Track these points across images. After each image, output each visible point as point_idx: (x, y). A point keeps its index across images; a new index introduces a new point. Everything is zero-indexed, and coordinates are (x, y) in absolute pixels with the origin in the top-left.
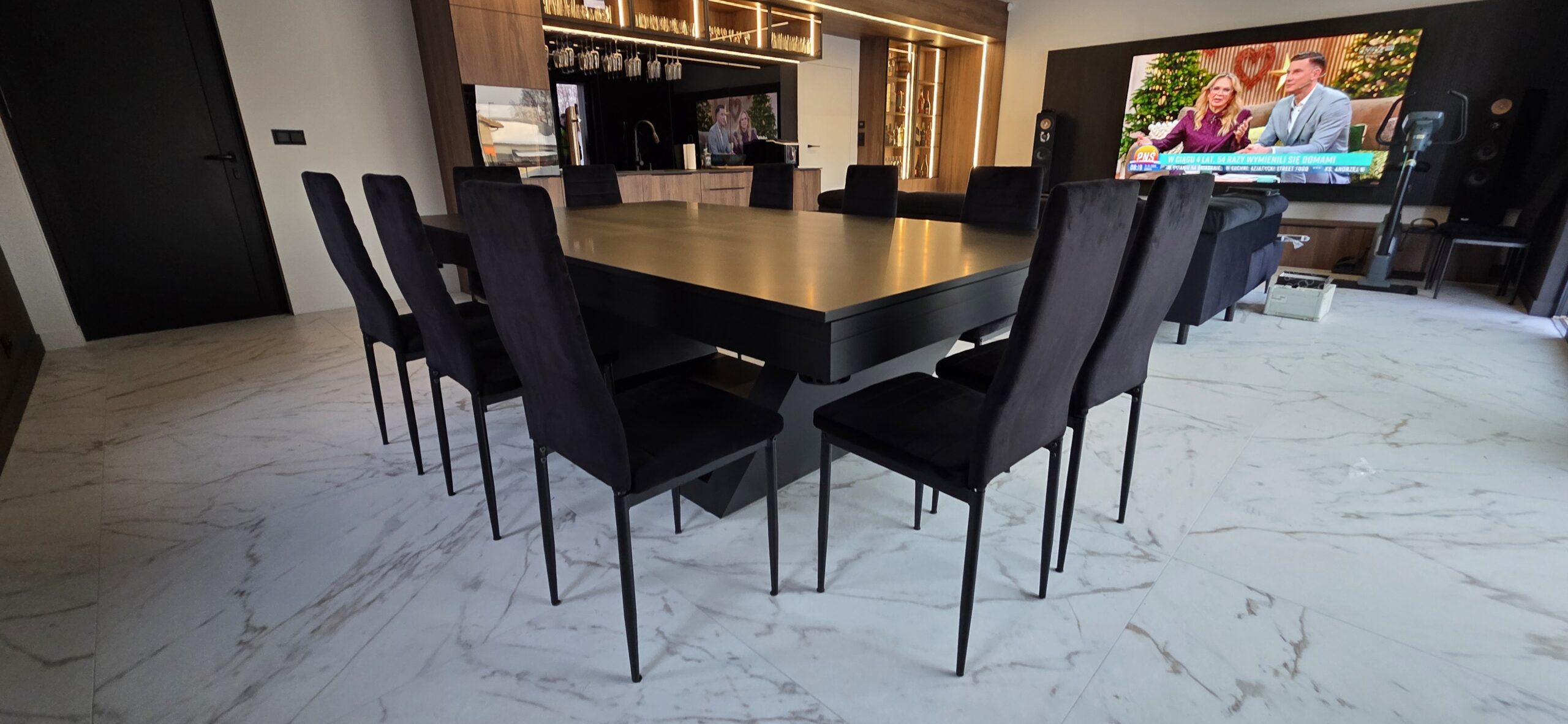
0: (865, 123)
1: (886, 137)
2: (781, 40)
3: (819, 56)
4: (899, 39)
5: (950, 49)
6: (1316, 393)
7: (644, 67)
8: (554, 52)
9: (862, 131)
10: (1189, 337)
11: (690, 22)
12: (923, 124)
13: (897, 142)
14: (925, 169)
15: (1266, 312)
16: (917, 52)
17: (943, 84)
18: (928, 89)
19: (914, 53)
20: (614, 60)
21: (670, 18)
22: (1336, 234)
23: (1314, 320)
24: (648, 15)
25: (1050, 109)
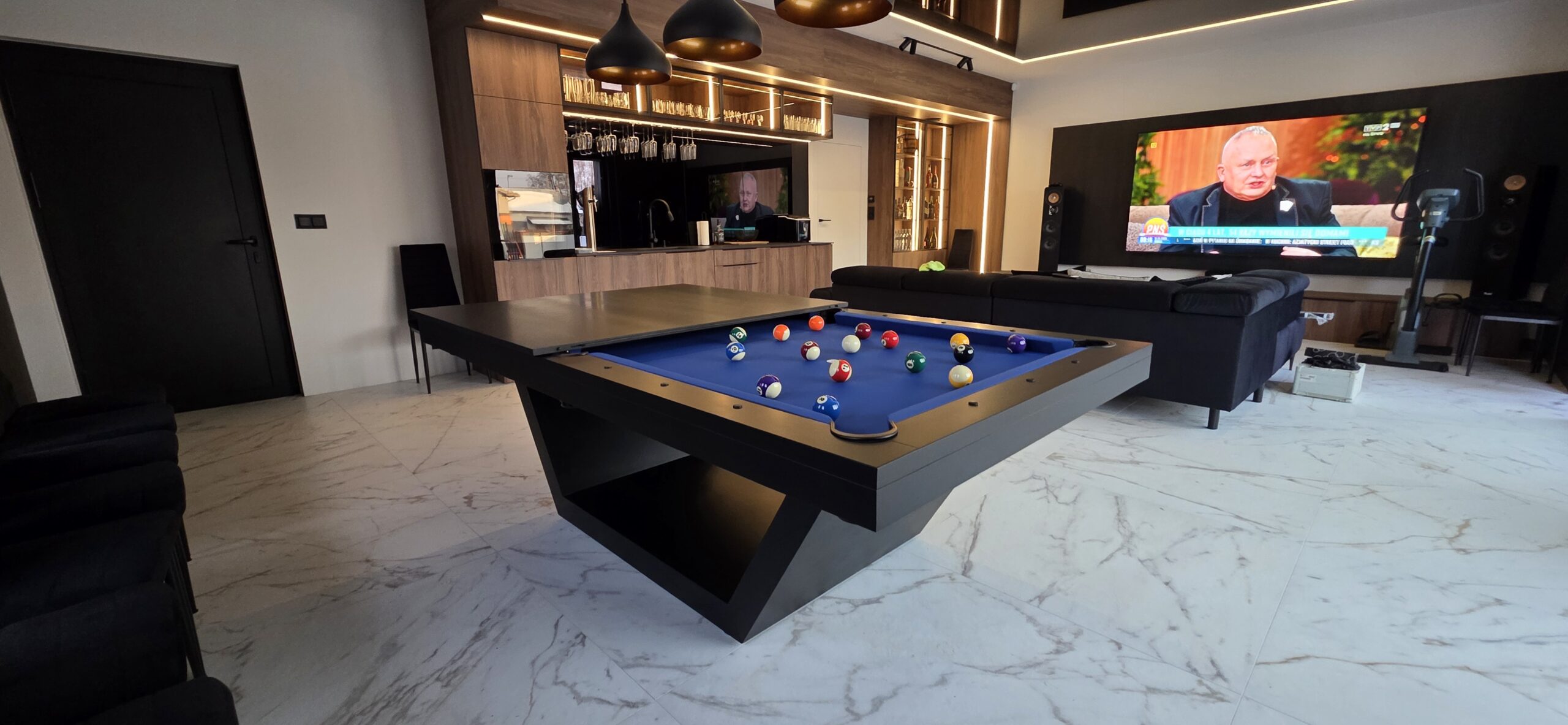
0: (875, 197)
1: (895, 210)
2: (793, 121)
3: (830, 135)
4: (907, 117)
5: (955, 127)
6: (1365, 487)
7: (660, 148)
8: (572, 136)
9: (872, 205)
10: (1220, 422)
11: (705, 106)
12: (932, 197)
13: (906, 215)
14: (934, 242)
15: (1294, 392)
16: (925, 129)
17: (950, 160)
18: (936, 164)
19: (921, 131)
20: (631, 143)
21: (686, 103)
22: (1355, 308)
23: (1347, 401)
24: (665, 101)
25: (1057, 183)
